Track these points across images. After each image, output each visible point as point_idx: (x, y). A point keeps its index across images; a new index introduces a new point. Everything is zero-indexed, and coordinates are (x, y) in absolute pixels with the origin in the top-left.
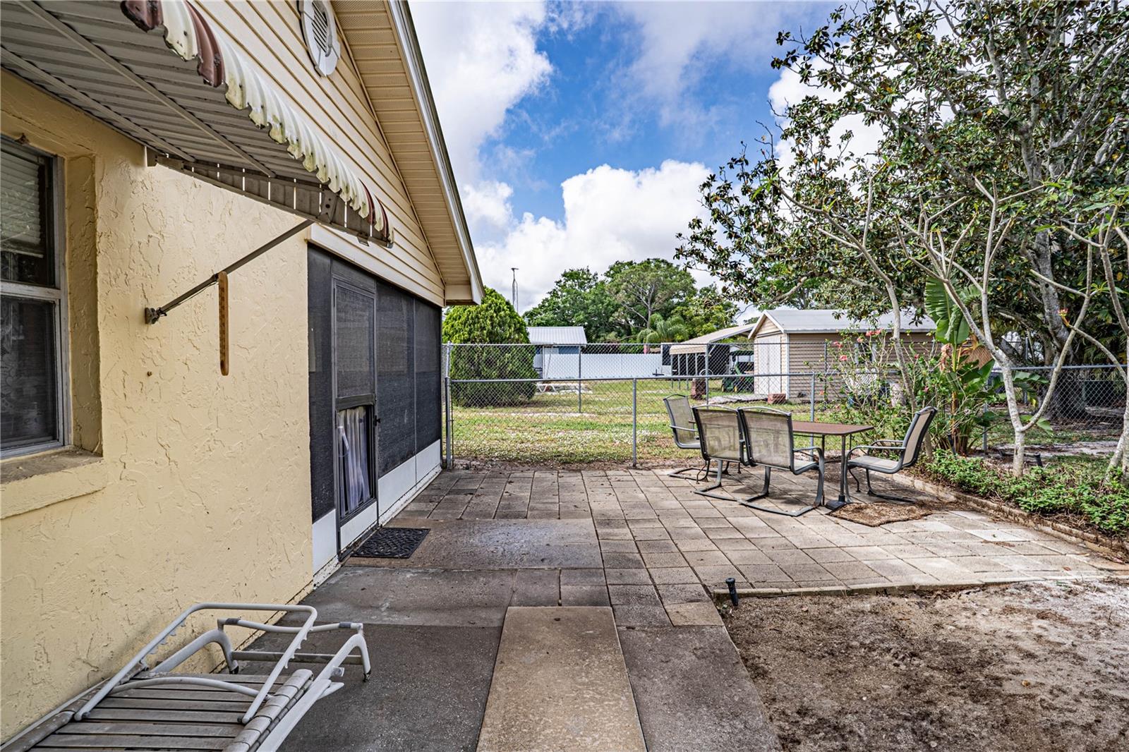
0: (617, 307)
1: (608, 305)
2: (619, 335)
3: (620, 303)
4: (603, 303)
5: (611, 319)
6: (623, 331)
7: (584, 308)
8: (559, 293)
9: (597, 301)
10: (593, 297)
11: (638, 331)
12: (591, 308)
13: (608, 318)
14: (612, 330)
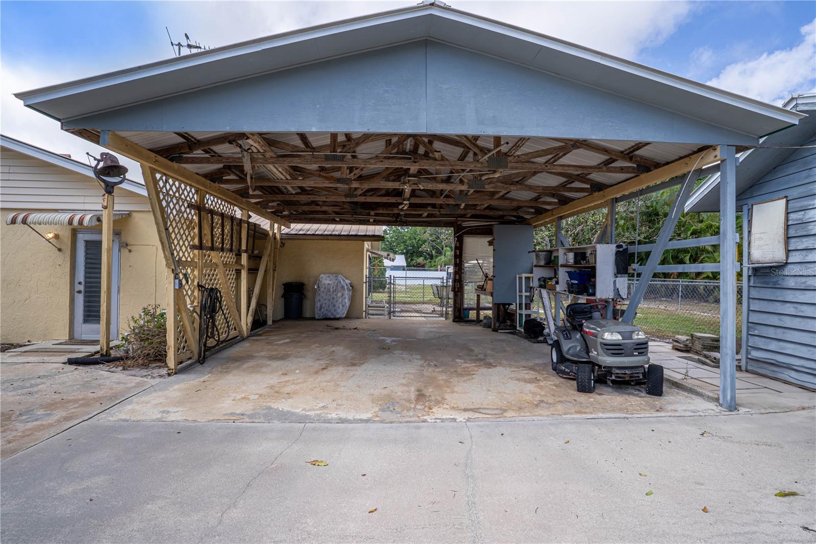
0: (424, 242)
1: (419, 241)
2: (426, 258)
3: (426, 239)
4: (415, 239)
5: (420, 249)
6: (428, 256)
7: (404, 242)
8: (388, 232)
9: (412, 238)
10: (409, 236)
11: (437, 257)
12: (408, 242)
13: (419, 249)
14: (421, 256)
